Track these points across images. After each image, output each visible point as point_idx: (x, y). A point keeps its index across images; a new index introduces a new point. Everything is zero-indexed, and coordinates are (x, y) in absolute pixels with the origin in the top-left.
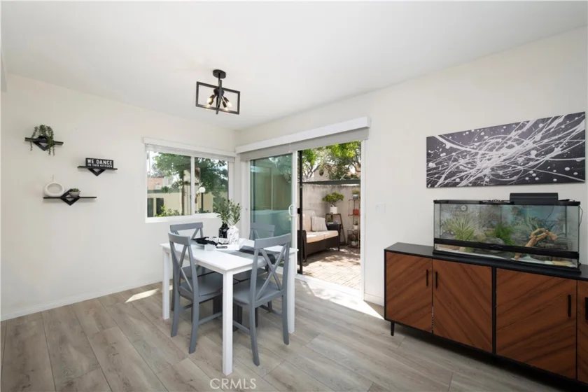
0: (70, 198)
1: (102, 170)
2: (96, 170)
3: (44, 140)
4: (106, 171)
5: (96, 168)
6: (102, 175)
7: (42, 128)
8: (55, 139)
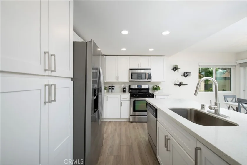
0: (180, 84)
1: (187, 76)
2: (186, 76)
3: (175, 69)
4: (188, 76)
5: (186, 75)
6: (187, 77)
7: (176, 65)
8: (179, 68)
